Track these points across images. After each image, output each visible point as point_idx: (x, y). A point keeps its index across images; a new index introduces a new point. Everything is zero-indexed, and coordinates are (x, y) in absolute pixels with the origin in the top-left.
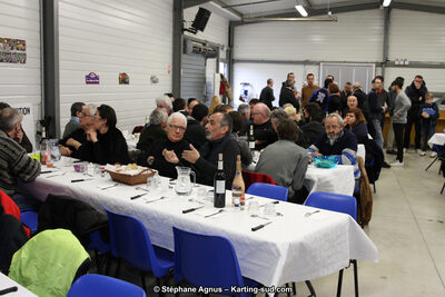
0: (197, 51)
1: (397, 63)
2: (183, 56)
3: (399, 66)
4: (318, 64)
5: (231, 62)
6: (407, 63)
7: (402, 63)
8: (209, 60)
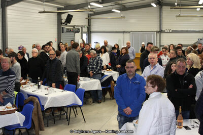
0: (69, 31)
1: (166, 31)
2: (62, 34)
3: (167, 32)
4: (130, 32)
5: (89, 33)
6: (171, 31)
7: (168, 31)
8: (76, 34)
